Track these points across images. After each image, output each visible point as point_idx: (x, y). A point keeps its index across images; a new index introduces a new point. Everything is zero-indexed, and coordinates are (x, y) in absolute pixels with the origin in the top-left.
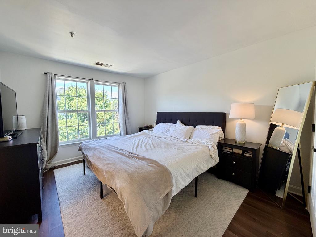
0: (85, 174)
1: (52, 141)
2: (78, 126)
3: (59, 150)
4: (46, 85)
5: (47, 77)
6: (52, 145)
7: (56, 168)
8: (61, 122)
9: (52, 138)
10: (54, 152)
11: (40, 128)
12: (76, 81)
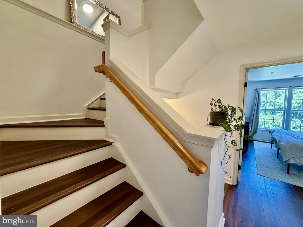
0: (272, 148)
1: (255, 126)
2: (274, 120)
3: (258, 132)
4: (256, 95)
5: (256, 91)
6: (254, 128)
7: (255, 140)
8: (261, 116)
9: (255, 124)
10: (255, 131)
11: (250, 118)
12: (276, 90)
